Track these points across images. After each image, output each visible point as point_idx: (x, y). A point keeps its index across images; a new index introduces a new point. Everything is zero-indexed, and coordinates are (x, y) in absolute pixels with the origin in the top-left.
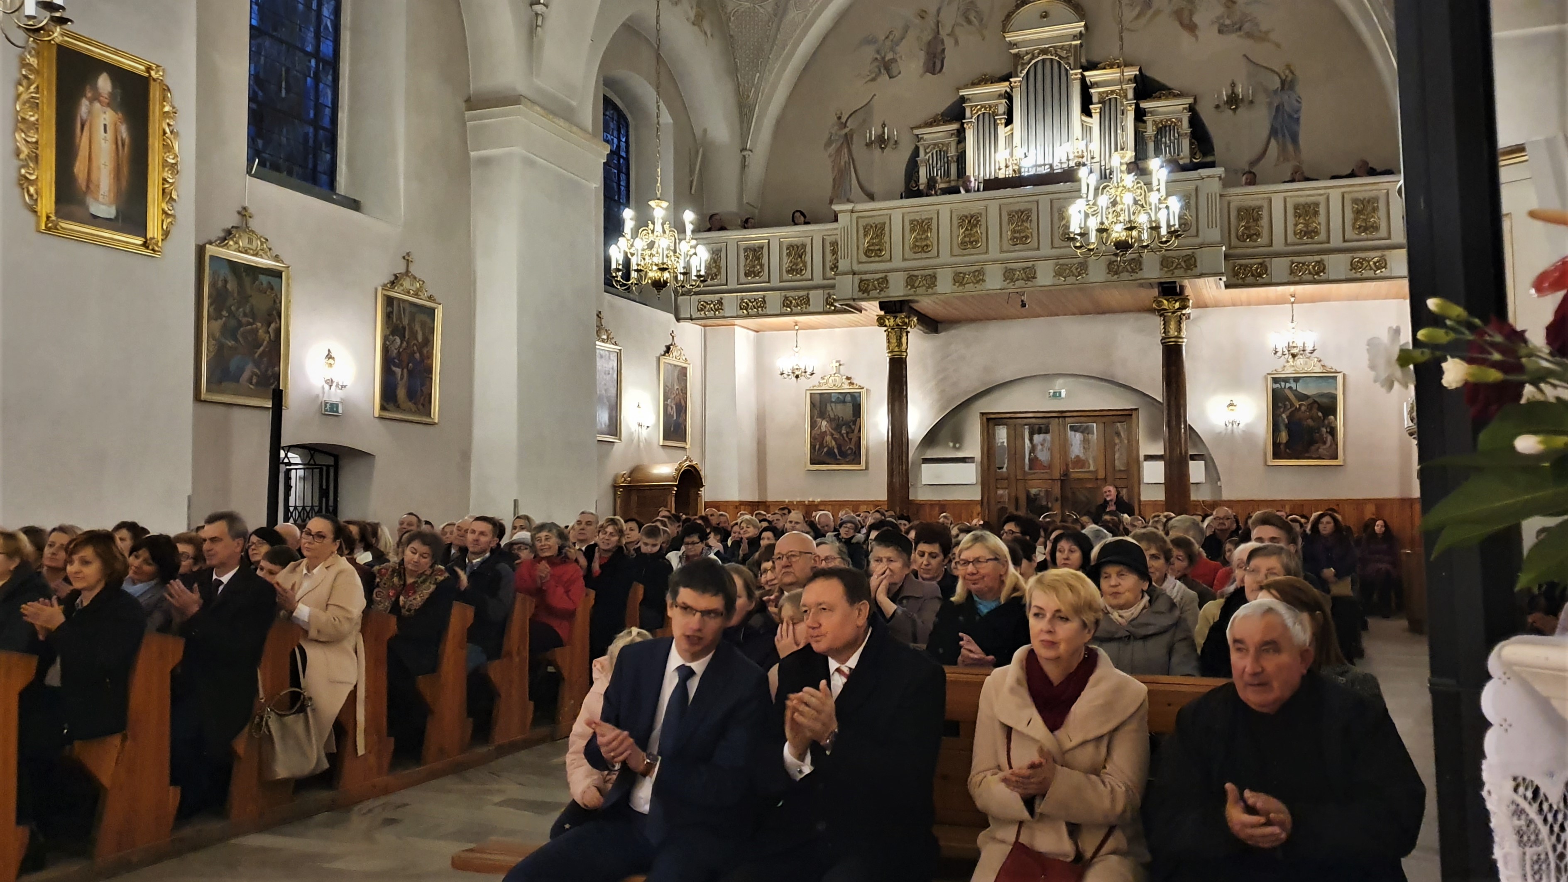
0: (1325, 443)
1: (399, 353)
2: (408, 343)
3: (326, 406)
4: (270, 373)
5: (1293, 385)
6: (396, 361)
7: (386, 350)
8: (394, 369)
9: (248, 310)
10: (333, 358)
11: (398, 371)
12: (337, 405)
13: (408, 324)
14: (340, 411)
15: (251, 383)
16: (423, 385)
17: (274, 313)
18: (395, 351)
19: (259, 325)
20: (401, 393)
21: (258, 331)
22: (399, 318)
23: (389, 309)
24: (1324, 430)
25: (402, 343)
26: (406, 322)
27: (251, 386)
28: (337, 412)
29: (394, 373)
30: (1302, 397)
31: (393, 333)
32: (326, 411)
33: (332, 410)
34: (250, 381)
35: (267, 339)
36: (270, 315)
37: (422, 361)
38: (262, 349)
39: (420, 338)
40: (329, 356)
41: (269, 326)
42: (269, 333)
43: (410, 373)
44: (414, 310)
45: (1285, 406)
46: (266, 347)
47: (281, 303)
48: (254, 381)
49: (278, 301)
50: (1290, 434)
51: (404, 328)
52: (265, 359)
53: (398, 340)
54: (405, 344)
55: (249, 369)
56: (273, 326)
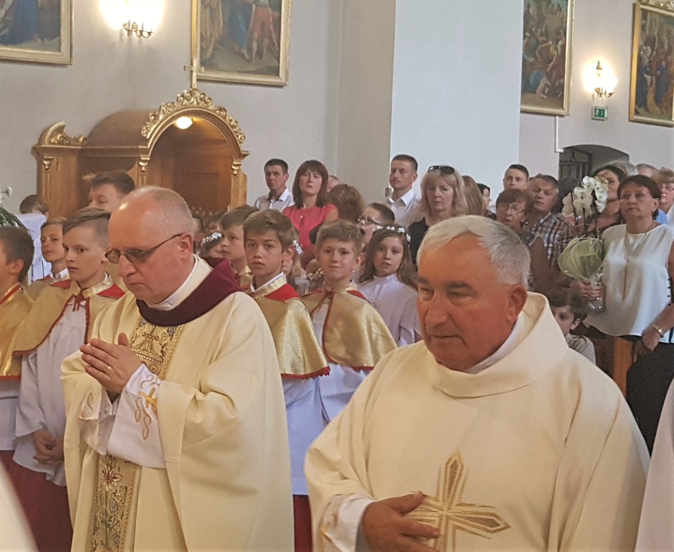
1: (650, 62)
2: (657, 52)
3: (595, 112)
4: (557, 84)
6: (648, 69)
7: (640, 59)
8: (646, 76)
9: (544, 30)
10: (601, 69)
11: (648, 77)
12: (604, 110)
13: (658, 35)
14: (606, 116)
15: (544, 94)
16: (667, 90)
17: (562, 31)
18: (648, 60)
19: (551, 42)
20: (650, 97)
21: (550, 49)
22: (651, 30)
23: (644, 22)
25: (652, 51)
26: (655, 34)
27: (545, 97)
28: (603, 116)
29: (645, 80)
31: (646, 44)
32: (596, 116)
33: (600, 114)
34: (543, 92)
35: (556, 54)
36: (558, 33)
37: (667, 68)
38: (552, 63)
39: (666, 47)
40: (598, 68)
41: (557, 43)
42: (557, 49)
43: (658, 79)
44: (663, 21)
46: (555, 61)
47: (566, 22)
48: (546, 91)
49: (564, 21)
51: (654, 38)
52: (554, 73)
53: (650, 50)
54: (655, 52)
55: (544, 81)
56: (560, 43)
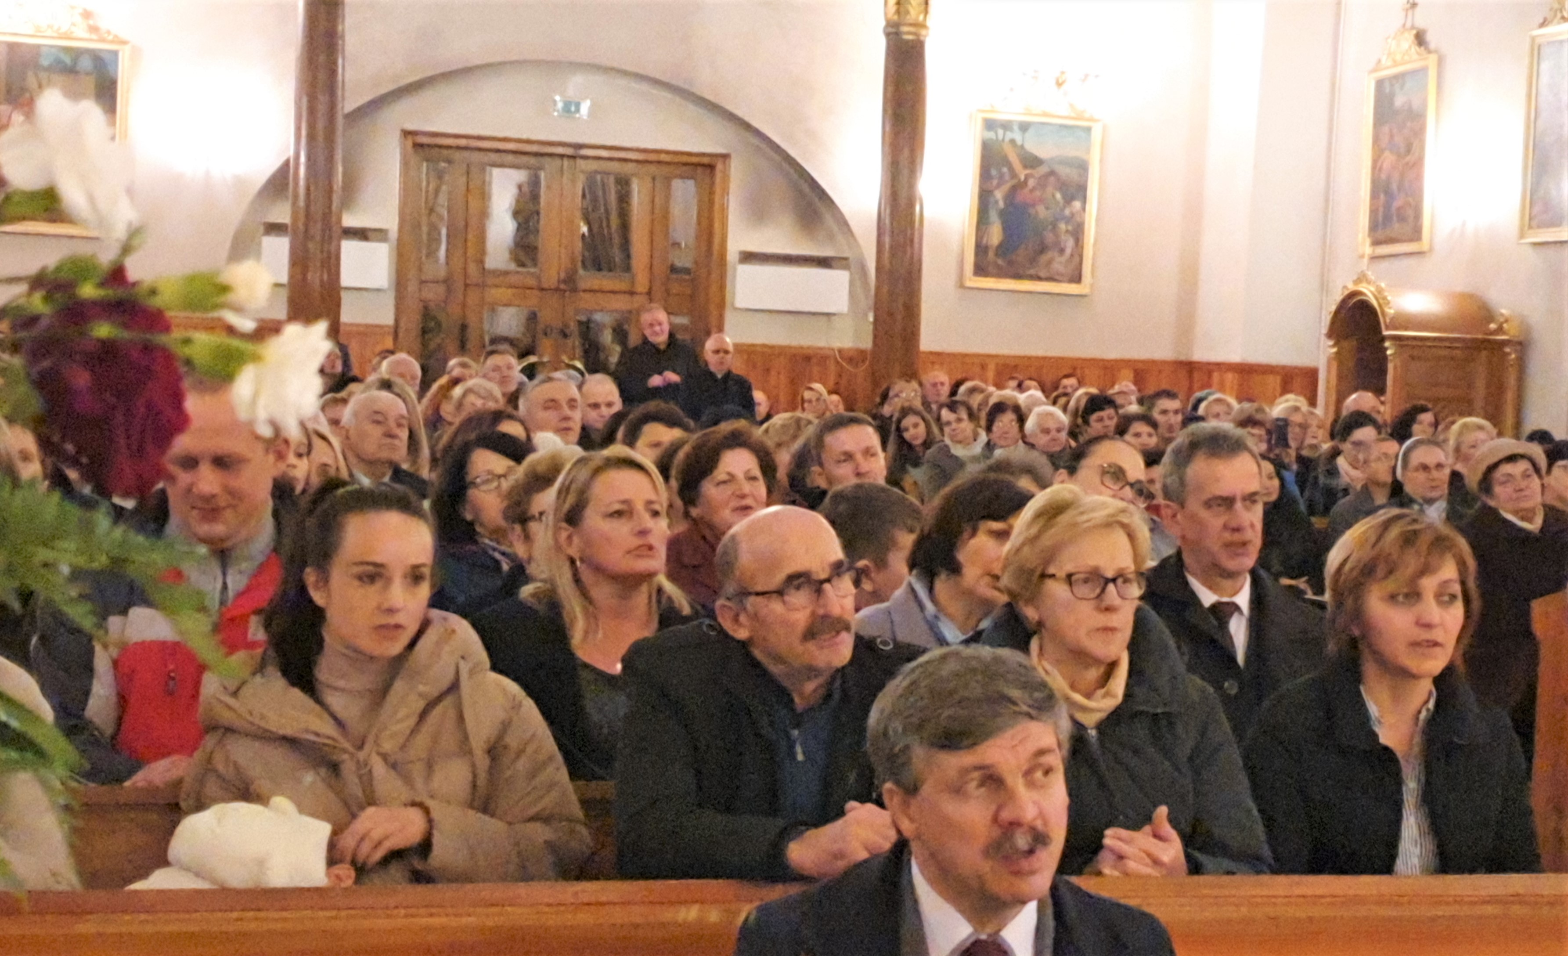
0: (1062, 251)
5: (1018, 136)
24: (1062, 226)
30: (1032, 162)
45: (1001, 176)
50: (1007, 230)
